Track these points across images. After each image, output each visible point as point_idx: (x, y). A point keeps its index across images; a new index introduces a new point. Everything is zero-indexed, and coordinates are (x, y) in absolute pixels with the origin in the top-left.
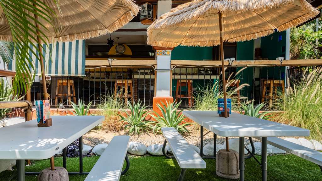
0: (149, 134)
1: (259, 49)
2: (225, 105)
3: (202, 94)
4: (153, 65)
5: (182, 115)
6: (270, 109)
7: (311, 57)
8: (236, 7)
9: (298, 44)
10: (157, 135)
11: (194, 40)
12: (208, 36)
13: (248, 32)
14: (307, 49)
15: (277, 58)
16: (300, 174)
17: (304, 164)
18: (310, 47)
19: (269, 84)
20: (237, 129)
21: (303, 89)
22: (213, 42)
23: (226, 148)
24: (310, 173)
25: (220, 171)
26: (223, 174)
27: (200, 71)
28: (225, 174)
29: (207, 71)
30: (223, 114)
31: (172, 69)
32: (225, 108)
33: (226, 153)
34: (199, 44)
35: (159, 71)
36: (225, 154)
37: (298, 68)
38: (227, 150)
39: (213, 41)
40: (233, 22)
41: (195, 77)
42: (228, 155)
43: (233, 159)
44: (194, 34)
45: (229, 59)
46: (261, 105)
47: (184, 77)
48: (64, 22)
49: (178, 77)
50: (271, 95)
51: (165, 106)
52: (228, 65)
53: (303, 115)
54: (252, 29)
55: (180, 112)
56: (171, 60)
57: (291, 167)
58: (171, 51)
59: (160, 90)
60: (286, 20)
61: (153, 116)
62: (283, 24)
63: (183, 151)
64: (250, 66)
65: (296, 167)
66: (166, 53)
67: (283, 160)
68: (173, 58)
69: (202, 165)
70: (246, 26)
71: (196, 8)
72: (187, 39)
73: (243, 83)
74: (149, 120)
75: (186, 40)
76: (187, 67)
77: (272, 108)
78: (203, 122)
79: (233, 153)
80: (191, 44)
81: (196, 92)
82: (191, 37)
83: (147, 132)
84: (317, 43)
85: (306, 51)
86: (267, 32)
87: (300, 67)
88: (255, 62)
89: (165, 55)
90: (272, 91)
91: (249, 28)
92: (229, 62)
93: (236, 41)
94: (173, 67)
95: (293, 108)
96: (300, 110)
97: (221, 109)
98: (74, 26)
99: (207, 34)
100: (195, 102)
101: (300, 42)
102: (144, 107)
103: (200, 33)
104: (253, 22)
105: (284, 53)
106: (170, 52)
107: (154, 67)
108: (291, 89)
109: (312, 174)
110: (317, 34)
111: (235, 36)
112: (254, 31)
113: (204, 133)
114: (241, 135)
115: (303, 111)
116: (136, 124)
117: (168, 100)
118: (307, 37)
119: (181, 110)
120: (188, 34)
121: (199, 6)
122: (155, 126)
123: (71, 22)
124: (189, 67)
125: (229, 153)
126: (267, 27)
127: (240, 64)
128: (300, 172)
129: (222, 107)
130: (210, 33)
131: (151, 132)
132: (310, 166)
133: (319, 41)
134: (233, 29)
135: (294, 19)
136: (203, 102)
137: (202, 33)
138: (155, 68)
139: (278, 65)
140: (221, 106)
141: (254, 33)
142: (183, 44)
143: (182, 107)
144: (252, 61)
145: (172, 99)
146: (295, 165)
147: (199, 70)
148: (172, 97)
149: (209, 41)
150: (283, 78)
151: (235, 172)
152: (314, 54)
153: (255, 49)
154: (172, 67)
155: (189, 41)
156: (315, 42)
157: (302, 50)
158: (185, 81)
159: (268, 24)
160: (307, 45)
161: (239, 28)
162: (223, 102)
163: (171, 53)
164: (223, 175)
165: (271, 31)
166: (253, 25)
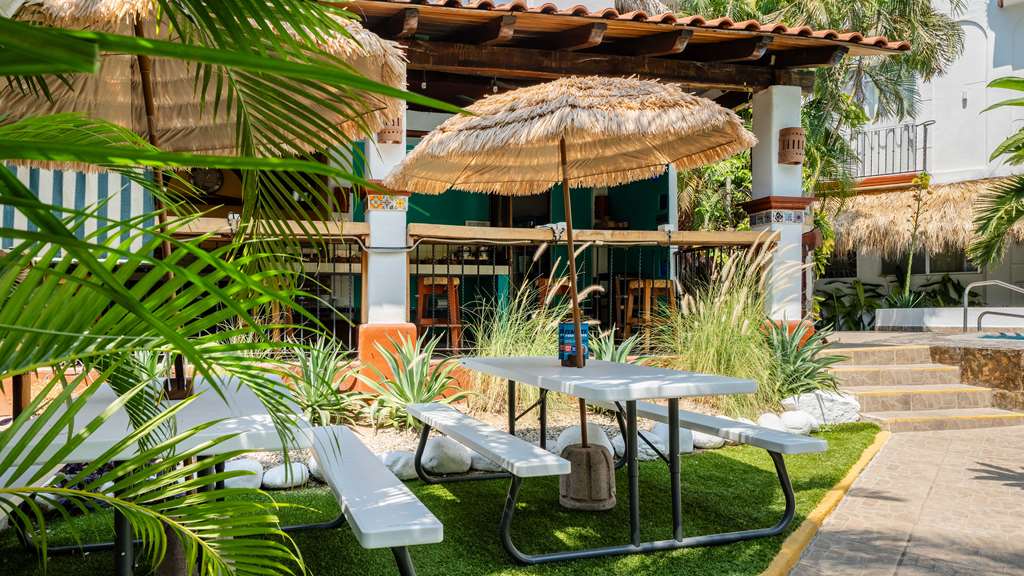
0: (357, 428)
1: (605, 197)
2: (577, 338)
3: (490, 316)
4: (359, 236)
5: (444, 372)
6: (647, 351)
7: (719, 223)
8: (619, 126)
9: (689, 188)
10: (380, 431)
11: (486, 176)
12: (520, 169)
13: (611, 168)
14: (709, 203)
15: (659, 227)
16: (730, 490)
17: (733, 470)
18: (715, 198)
19: (643, 290)
20: (626, 384)
21: (716, 300)
22: (531, 185)
23: (581, 442)
24: (747, 485)
25: (572, 495)
26: (579, 500)
27: (459, 253)
28: (585, 501)
29: (477, 253)
30: (571, 360)
31: (410, 248)
32: (577, 345)
33: (584, 450)
34: (497, 188)
35: (376, 253)
36: (580, 453)
37: (694, 250)
38: (585, 444)
39: (531, 183)
40: (580, 142)
41: (470, 270)
42: (588, 454)
43: (600, 462)
44: (488, 163)
45: (554, 226)
46: (629, 343)
47: (441, 269)
48: (171, 119)
49: (425, 269)
50: (647, 316)
51: (396, 348)
52: (551, 242)
53: (719, 362)
54: (621, 161)
55: (441, 364)
56: (408, 223)
57: (710, 478)
58: (407, 198)
59: (379, 304)
60: (693, 149)
61: (361, 378)
62: (687, 156)
63: (503, 446)
64: (602, 243)
65: (718, 478)
66: (394, 203)
67: (690, 466)
68: (412, 217)
69: (560, 466)
70: (609, 153)
71: (533, 118)
72: (469, 173)
73: (588, 285)
74: (351, 389)
75: (468, 177)
76: (446, 242)
77: (652, 349)
78: (540, 377)
79: (600, 450)
80: (480, 188)
81: (476, 311)
82: (481, 170)
83: (351, 424)
84: (729, 187)
85: (706, 205)
86: (652, 168)
87: (698, 249)
88: (612, 235)
89: (391, 208)
90: (648, 306)
91: (614, 158)
92: (554, 233)
93: (584, 186)
94: (415, 242)
95: (698, 347)
96: (712, 351)
97: (568, 348)
98: (196, 131)
99: (518, 164)
100: (470, 337)
101: (693, 184)
102: (338, 355)
103: (504, 161)
104: (624, 146)
105: (665, 211)
106: (404, 201)
107: (364, 242)
108: (692, 302)
109: (751, 487)
110: (728, 165)
111: (582, 174)
112: (625, 165)
113: (517, 415)
114: (634, 396)
115: (719, 354)
116: (317, 402)
117: (406, 332)
118: (709, 171)
119: (442, 360)
120: (473, 163)
121: (541, 116)
122: (375, 405)
123: (191, 120)
124: (440, 243)
125: (589, 450)
126: (653, 158)
127: (580, 239)
128: (730, 486)
129: (568, 344)
130: (527, 163)
131: (362, 423)
132: (745, 472)
133: (733, 182)
134: (579, 156)
135: (709, 149)
136: (493, 335)
137: (508, 161)
138: (364, 244)
139: (662, 242)
140: (566, 341)
141: (624, 170)
142: (459, 187)
143: (442, 352)
144: (605, 232)
145: (412, 329)
146: (717, 474)
147: (477, 252)
148: (413, 326)
149: (522, 182)
150: (665, 275)
151: (604, 494)
152: (723, 214)
153: (597, 198)
154: (411, 243)
155: (474, 179)
156: (723, 185)
157: (697, 204)
158: (445, 281)
159: (655, 152)
160: (709, 192)
161: (592, 156)
162: (572, 332)
163: (406, 204)
164: (578, 505)
165: (659, 168)
166: (624, 151)
